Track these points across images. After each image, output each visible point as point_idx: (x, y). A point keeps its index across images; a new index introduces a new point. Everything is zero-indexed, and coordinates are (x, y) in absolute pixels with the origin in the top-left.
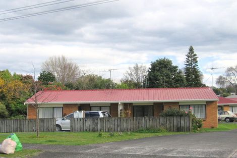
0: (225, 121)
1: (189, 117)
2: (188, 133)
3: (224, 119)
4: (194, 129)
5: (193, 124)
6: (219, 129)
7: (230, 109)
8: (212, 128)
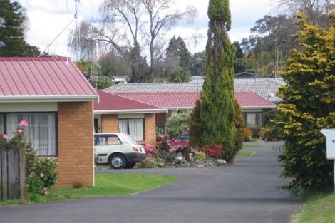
0: (109, 163)
1: (17, 151)
2: (15, 204)
3: (105, 159)
4: (30, 190)
5: (28, 173)
6: (97, 191)
7: (122, 126)
8: (77, 186)
